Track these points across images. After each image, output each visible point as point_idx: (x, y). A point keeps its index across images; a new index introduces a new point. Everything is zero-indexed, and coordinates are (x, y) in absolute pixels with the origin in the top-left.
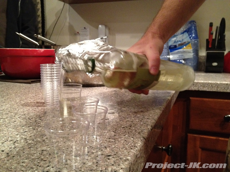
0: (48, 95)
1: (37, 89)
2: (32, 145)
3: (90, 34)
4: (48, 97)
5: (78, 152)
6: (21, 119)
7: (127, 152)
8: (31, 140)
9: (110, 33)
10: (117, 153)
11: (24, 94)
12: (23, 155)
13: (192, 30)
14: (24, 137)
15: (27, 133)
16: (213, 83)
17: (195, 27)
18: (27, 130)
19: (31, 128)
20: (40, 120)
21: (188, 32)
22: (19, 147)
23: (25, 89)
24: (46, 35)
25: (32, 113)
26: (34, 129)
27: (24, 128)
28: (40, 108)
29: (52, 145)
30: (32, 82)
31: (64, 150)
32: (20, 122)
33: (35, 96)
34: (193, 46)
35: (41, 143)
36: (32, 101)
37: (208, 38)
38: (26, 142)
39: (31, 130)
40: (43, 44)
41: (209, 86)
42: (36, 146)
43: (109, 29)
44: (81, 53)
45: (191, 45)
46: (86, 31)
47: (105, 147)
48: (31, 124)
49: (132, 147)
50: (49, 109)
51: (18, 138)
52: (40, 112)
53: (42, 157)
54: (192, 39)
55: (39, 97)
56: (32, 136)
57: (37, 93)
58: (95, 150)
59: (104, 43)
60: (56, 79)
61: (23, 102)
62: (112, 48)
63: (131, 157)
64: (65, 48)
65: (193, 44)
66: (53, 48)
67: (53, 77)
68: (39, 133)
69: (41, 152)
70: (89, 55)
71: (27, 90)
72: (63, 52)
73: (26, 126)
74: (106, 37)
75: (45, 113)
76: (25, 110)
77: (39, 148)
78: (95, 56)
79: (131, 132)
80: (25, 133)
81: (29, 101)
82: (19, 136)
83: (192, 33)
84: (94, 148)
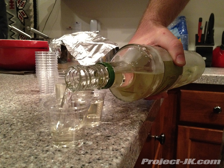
0: (43, 83)
1: (30, 80)
2: (29, 127)
3: (82, 28)
4: (43, 84)
6: (16, 105)
7: (126, 133)
8: (28, 123)
9: (102, 28)
11: (18, 84)
12: (20, 136)
14: (20, 120)
15: (23, 117)
16: (203, 76)
17: (185, 22)
18: (23, 114)
19: (27, 112)
20: (36, 106)
21: (178, 28)
22: (15, 129)
23: (18, 80)
25: (27, 99)
26: (30, 114)
27: (20, 113)
28: (35, 95)
30: (26, 73)
32: (16, 107)
33: (29, 85)
34: (183, 41)
36: (26, 89)
37: (197, 33)
38: (23, 124)
39: (27, 115)
42: (33, 129)
43: (101, 24)
44: (75, 44)
46: (78, 26)
48: (27, 109)
49: (131, 129)
50: (45, 96)
51: (14, 121)
52: (35, 99)
53: (41, 138)
54: (181, 34)
55: (33, 86)
56: (29, 120)
57: (31, 83)
58: (95, 131)
59: (97, 35)
60: (51, 66)
61: (17, 90)
62: (105, 40)
63: (131, 138)
64: (58, 39)
65: (183, 39)
66: (46, 40)
67: (48, 65)
68: (36, 117)
69: (39, 134)
70: (83, 45)
71: (21, 80)
72: (57, 42)
73: (22, 111)
74: (98, 31)
75: (41, 100)
76: (20, 97)
77: (37, 130)
78: (89, 47)
79: (129, 116)
80: (21, 117)
81: (23, 89)
82: (15, 119)
83: (182, 29)
84: (93, 130)
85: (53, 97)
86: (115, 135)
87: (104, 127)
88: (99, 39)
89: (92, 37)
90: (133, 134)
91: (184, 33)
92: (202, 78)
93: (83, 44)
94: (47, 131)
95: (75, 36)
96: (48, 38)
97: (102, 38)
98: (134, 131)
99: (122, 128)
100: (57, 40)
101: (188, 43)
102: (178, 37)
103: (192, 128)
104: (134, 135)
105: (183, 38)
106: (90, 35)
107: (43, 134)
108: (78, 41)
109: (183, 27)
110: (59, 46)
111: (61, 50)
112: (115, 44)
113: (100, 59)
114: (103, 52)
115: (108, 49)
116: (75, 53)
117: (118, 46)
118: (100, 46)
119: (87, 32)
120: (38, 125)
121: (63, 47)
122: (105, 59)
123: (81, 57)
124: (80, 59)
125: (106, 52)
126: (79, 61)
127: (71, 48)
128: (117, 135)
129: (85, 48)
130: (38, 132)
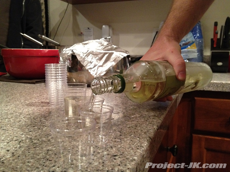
0: (53, 95)
1: (41, 89)
3: (94, 34)
5: (84, 152)
6: (26, 118)
7: (133, 152)
8: (36, 140)
9: (113, 33)
10: (123, 153)
11: (29, 94)
12: (28, 155)
13: (196, 30)
14: (29, 136)
15: (32, 133)
16: (219, 83)
17: (200, 26)
18: (32, 130)
19: (36, 127)
20: (45, 120)
21: (192, 32)
22: (24, 147)
23: (29, 89)
24: (50, 35)
25: (37, 113)
26: (39, 129)
27: (29, 128)
28: (45, 108)
29: (58, 145)
30: (37, 82)
31: (69, 150)
32: (25, 122)
33: (40, 96)
34: (197, 46)
35: (46, 143)
36: (37, 101)
37: (212, 37)
38: (31, 141)
39: (36, 130)
40: (47, 45)
41: (214, 86)
42: (41, 146)
43: (113, 29)
44: (85, 53)
45: (196, 45)
46: (90, 32)
47: (111, 147)
48: (36, 124)
49: (138, 147)
50: (54, 109)
51: (23, 138)
52: (44, 112)
53: (48, 157)
54: (196, 39)
55: (44, 97)
56: (38, 136)
57: (41, 93)
58: (101, 150)
59: (108, 43)
60: (60, 78)
61: (27, 102)
62: (116, 48)
63: (138, 157)
65: (197, 44)
66: (58, 49)
67: (58, 77)
68: (44, 133)
69: (46, 152)
70: (93, 54)
71: (32, 90)
72: (67, 51)
73: (31, 126)
74: (110, 37)
75: (50, 113)
76: (30, 110)
77: (44, 148)
78: (100, 56)
79: (137, 132)
80: (30, 133)
81: (34, 101)
82: (24, 135)
83: (197, 33)
84: (100, 148)
85: (63, 110)
87: (111, 145)
88: (109, 47)
89: (102, 45)
90: (140, 154)
91: (198, 38)
94: (54, 149)
95: (86, 45)
96: (59, 45)
97: (113, 46)
98: (142, 150)
99: (129, 146)
100: (68, 49)
101: (204, 47)
102: (192, 41)
104: (141, 154)
105: (197, 42)
106: (101, 43)
107: (50, 152)
108: (88, 51)
109: (197, 31)
110: (70, 56)
111: (72, 59)
112: (126, 52)
113: (111, 68)
114: (113, 61)
115: (118, 57)
116: (85, 62)
117: (129, 54)
118: (111, 54)
119: (98, 40)
120: (46, 142)
121: (74, 57)
122: (116, 67)
123: (92, 66)
124: (91, 68)
125: (117, 61)
126: (89, 71)
127: (82, 57)
128: (123, 154)
129: (95, 57)
130: (45, 150)
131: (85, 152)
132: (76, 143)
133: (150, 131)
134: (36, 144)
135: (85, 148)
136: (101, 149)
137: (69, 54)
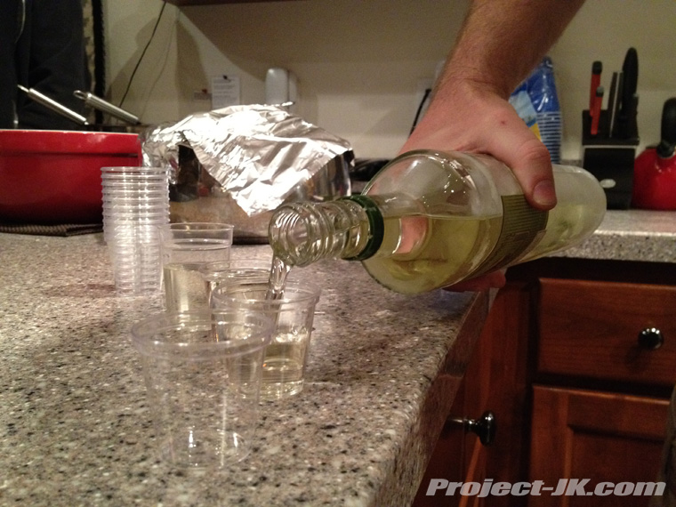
0: (126, 263)
1: (85, 251)
2: (87, 400)
4: (126, 267)
5: (232, 418)
6: (46, 330)
7: (382, 417)
8: (82, 387)
10: (352, 419)
11: (49, 265)
12: (60, 429)
13: (540, 86)
14: (58, 379)
15: (68, 369)
16: (608, 236)
18: (65, 360)
19: (79, 354)
20: (105, 334)
21: (529, 92)
22: (44, 408)
23: (49, 252)
24: (109, 97)
25: (78, 313)
26: (89, 357)
27: (57, 355)
28: (101, 301)
29: (155, 400)
30: (71, 232)
31: (187, 413)
32: (44, 338)
33: (83, 268)
34: (544, 133)
35: (114, 395)
36: (74, 281)
37: (587, 106)
38: (65, 392)
39: (79, 361)
41: (595, 243)
42: (98, 404)
43: (298, 81)
44: (221, 143)
45: (539, 129)
46: (230, 87)
47: (316, 404)
48: (79, 343)
49: (395, 403)
50: (131, 303)
51: (40, 382)
52: (101, 311)
53: (123, 434)
54: (540, 111)
55: (95, 270)
56: (85, 377)
57: (88, 261)
58: (285, 411)
59: (287, 115)
60: (149, 211)
61: (46, 286)
62: (312, 130)
63: (397, 431)
64: (170, 126)
65: (544, 125)
66: (133, 132)
67: (140, 207)
68: (105, 368)
69: (116, 421)
70: (245, 147)
71: (56, 253)
72: (167, 137)
73: (63, 349)
74: (290, 103)
75: (118, 313)
76: (56, 306)
77: (109, 409)
78: (264, 152)
79: (387, 362)
80: (61, 368)
81: (65, 281)
82: (42, 375)
83: (542, 95)
84: (280, 407)
85: (157, 305)
86: (348, 421)
87: (314, 398)
88: (293, 127)
89: (272, 121)
90: (402, 421)
91: (547, 108)
92: (603, 243)
93: (245, 143)
94: (139, 411)
95: (222, 119)
96: (138, 124)
97: (304, 123)
98: (406, 411)
99: (368, 400)
100: (167, 130)
101: (561, 136)
102: (529, 118)
103: (576, 392)
104: (406, 421)
105: (544, 121)
106: (268, 115)
107: (128, 422)
108: (229, 136)
109: (544, 90)
110: (174, 150)
111: (179, 160)
112: (342, 142)
113: (298, 187)
114: (305, 167)
115: (320, 157)
116: (221, 169)
117: (350, 149)
118: (297, 148)
119: (258, 106)
120: (113, 392)
121: (186, 153)
122: (313, 188)
123: (240, 182)
124: (237, 189)
125: (316, 167)
126: (234, 195)
127: (210, 154)
128: (353, 422)
129: (251, 154)
130: (112, 416)
131: (236, 419)
132: (208, 395)
133: (426, 359)
134: (83, 398)
135: (235, 409)
136: (284, 409)
137: (173, 145)
